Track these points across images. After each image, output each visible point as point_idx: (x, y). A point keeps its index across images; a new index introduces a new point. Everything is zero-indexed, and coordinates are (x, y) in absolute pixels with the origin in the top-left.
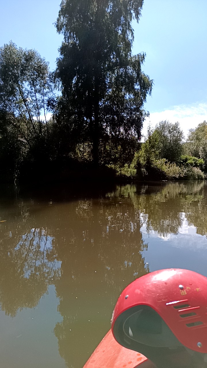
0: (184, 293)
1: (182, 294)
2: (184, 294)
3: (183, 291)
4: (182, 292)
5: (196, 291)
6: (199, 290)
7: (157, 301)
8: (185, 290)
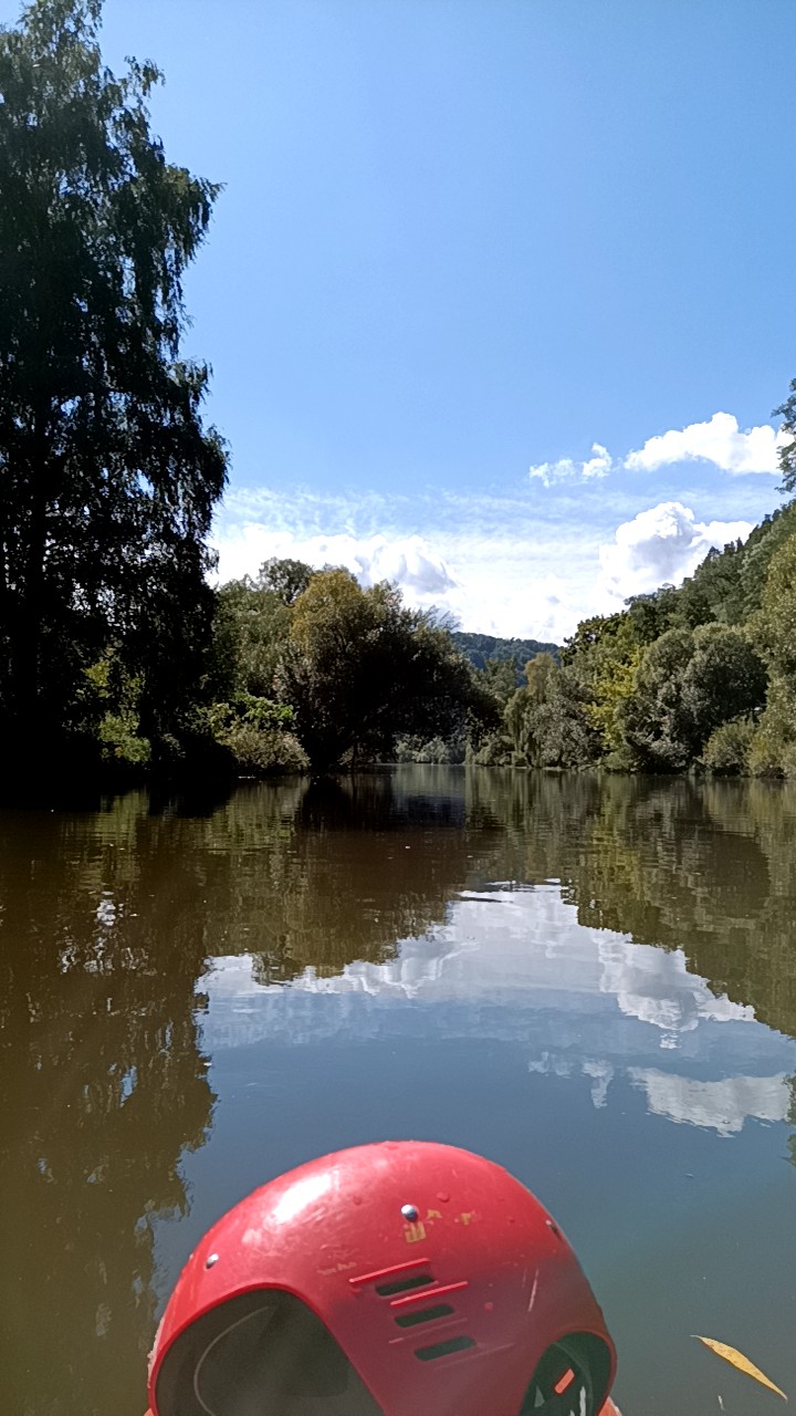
0: (417, 1232)
1: (409, 1241)
2: (415, 1239)
3: (416, 1226)
4: (409, 1230)
5: (461, 1223)
6: (470, 1220)
7: (319, 1272)
8: (420, 1224)
